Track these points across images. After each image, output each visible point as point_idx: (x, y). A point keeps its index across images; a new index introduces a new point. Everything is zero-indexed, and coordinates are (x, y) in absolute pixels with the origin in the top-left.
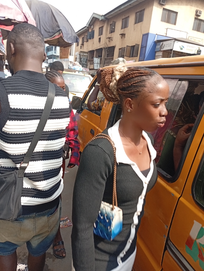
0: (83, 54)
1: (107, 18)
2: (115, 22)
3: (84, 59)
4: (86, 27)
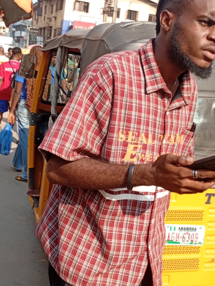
2: (53, 4)
3: (34, 37)
4: (36, 3)
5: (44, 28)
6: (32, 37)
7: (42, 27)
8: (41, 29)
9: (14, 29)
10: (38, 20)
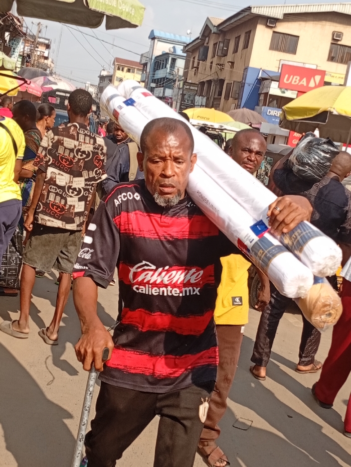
0: (188, 87)
1: (223, 29)
2: (229, 40)
3: (189, 97)
4: (198, 38)
5: (210, 82)
6: (186, 97)
7: (205, 80)
8: (202, 83)
9: (153, 85)
10: (198, 68)
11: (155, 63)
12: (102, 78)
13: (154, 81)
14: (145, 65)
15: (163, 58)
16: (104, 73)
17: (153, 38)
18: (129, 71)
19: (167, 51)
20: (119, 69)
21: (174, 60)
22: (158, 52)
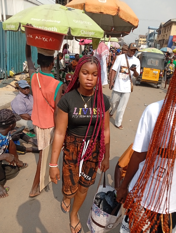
2: (166, 28)
5: (161, 40)
6: (155, 44)
7: (160, 40)
8: (160, 41)
9: (149, 42)
10: (159, 36)
11: (150, 35)
12: (136, 41)
13: (149, 40)
14: (147, 36)
15: (151, 34)
16: (137, 39)
17: (149, 28)
18: (143, 38)
19: (153, 32)
20: (140, 38)
21: (154, 34)
22: (150, 32)
